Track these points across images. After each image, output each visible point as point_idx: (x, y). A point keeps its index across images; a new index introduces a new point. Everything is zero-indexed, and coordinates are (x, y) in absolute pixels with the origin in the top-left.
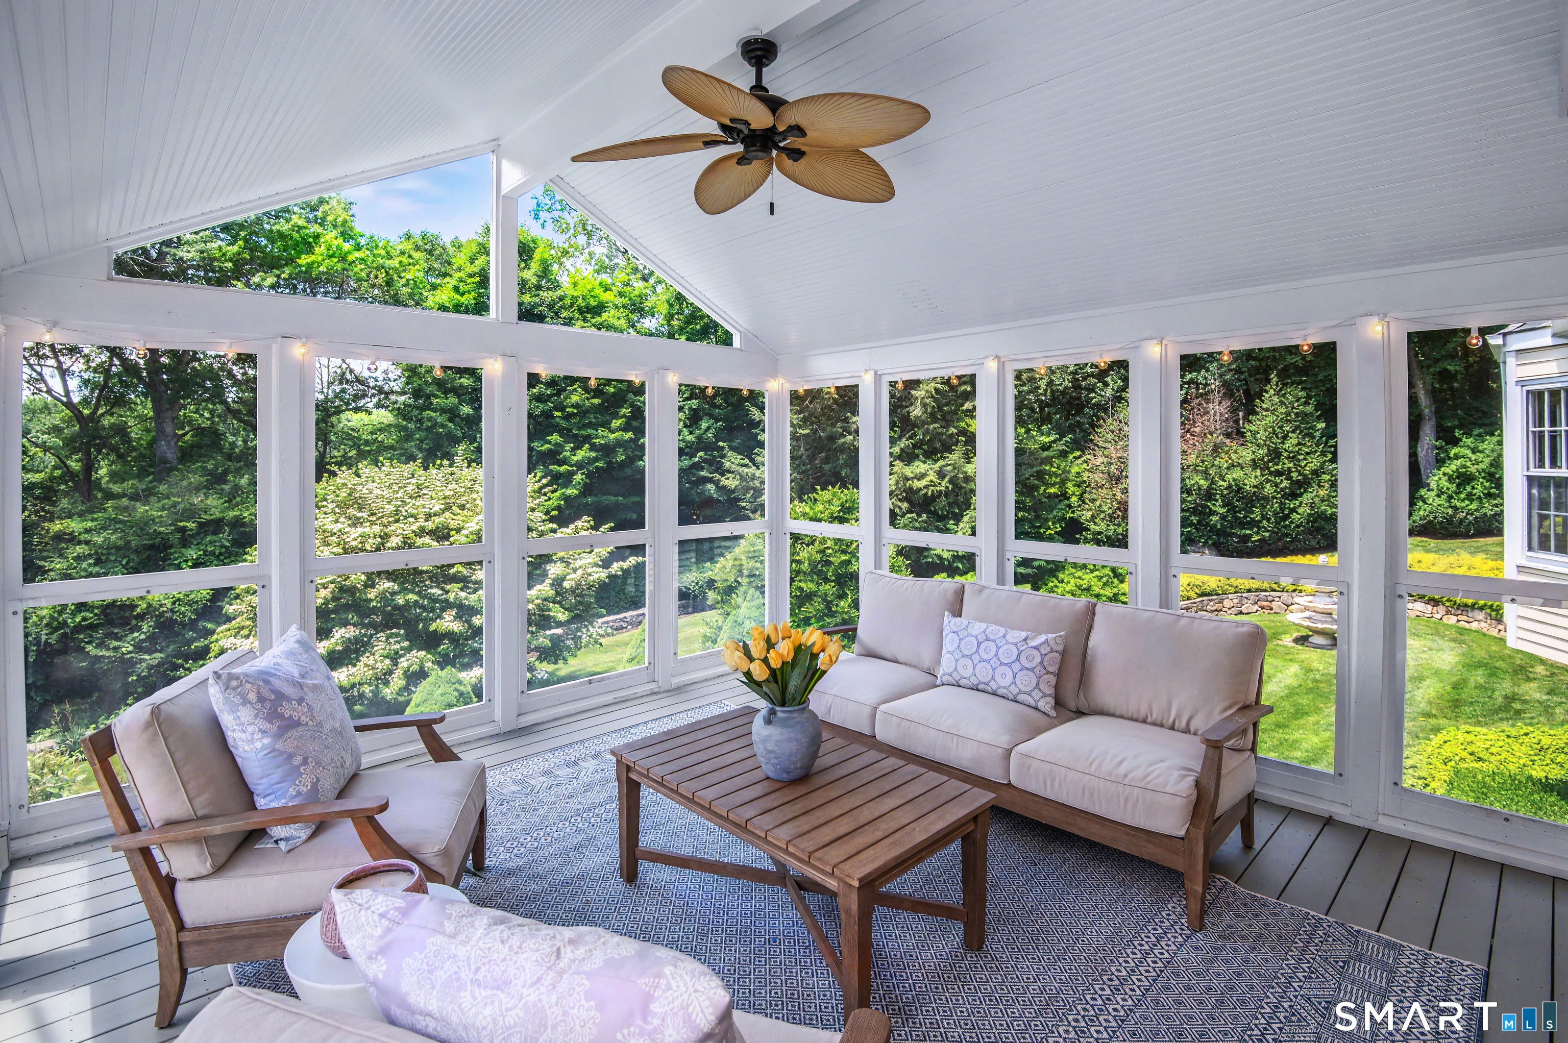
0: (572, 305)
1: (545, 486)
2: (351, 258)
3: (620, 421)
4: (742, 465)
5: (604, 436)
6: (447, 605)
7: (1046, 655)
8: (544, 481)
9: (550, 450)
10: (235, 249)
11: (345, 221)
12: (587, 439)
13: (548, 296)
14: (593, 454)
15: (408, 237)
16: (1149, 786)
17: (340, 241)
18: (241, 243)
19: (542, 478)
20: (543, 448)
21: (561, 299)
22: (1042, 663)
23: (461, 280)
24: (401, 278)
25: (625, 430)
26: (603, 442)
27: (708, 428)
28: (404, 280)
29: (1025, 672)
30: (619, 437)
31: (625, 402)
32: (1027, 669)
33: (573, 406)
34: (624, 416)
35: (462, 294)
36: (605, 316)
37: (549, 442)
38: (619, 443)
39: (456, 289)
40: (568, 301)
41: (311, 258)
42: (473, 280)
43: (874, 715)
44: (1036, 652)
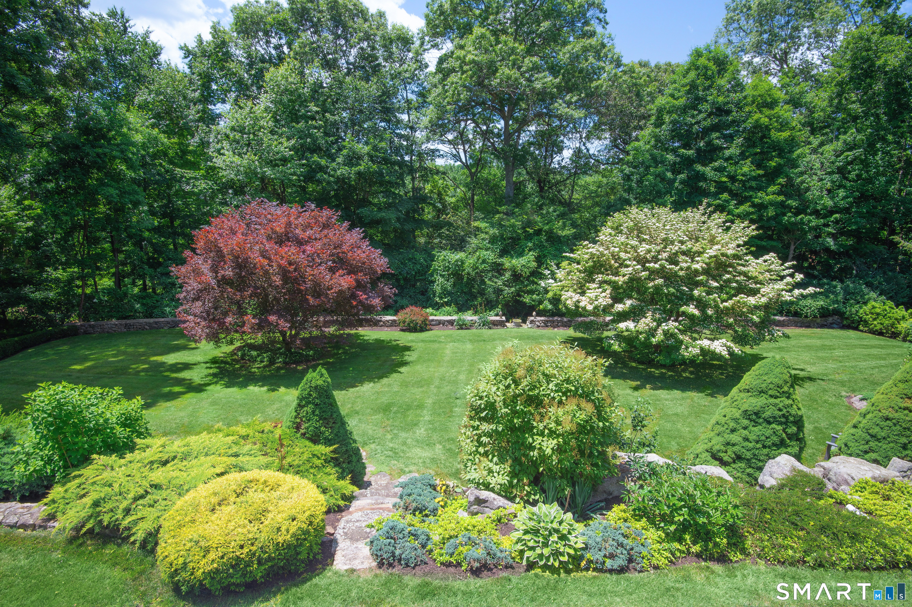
0: (753, 102)
3: (776, 187)
5: (761, 197)
6: (691, 299)
10: (558, 80)
12: (747, 199)
13: (735, 96)
14: (752, 210)
21: (745, 98)
23: (675, 89)
25: (779, 194)
26: (760, 201)
30: (773, 199)
31: (783, 174)
33: (743, 175)
34: (779, 184)
35: (677, 99)
36: (777, 109)
37: (719, 199)
38: (773, 203)
39: (672, 96)
40: (750, 99)
41: (598, 83)
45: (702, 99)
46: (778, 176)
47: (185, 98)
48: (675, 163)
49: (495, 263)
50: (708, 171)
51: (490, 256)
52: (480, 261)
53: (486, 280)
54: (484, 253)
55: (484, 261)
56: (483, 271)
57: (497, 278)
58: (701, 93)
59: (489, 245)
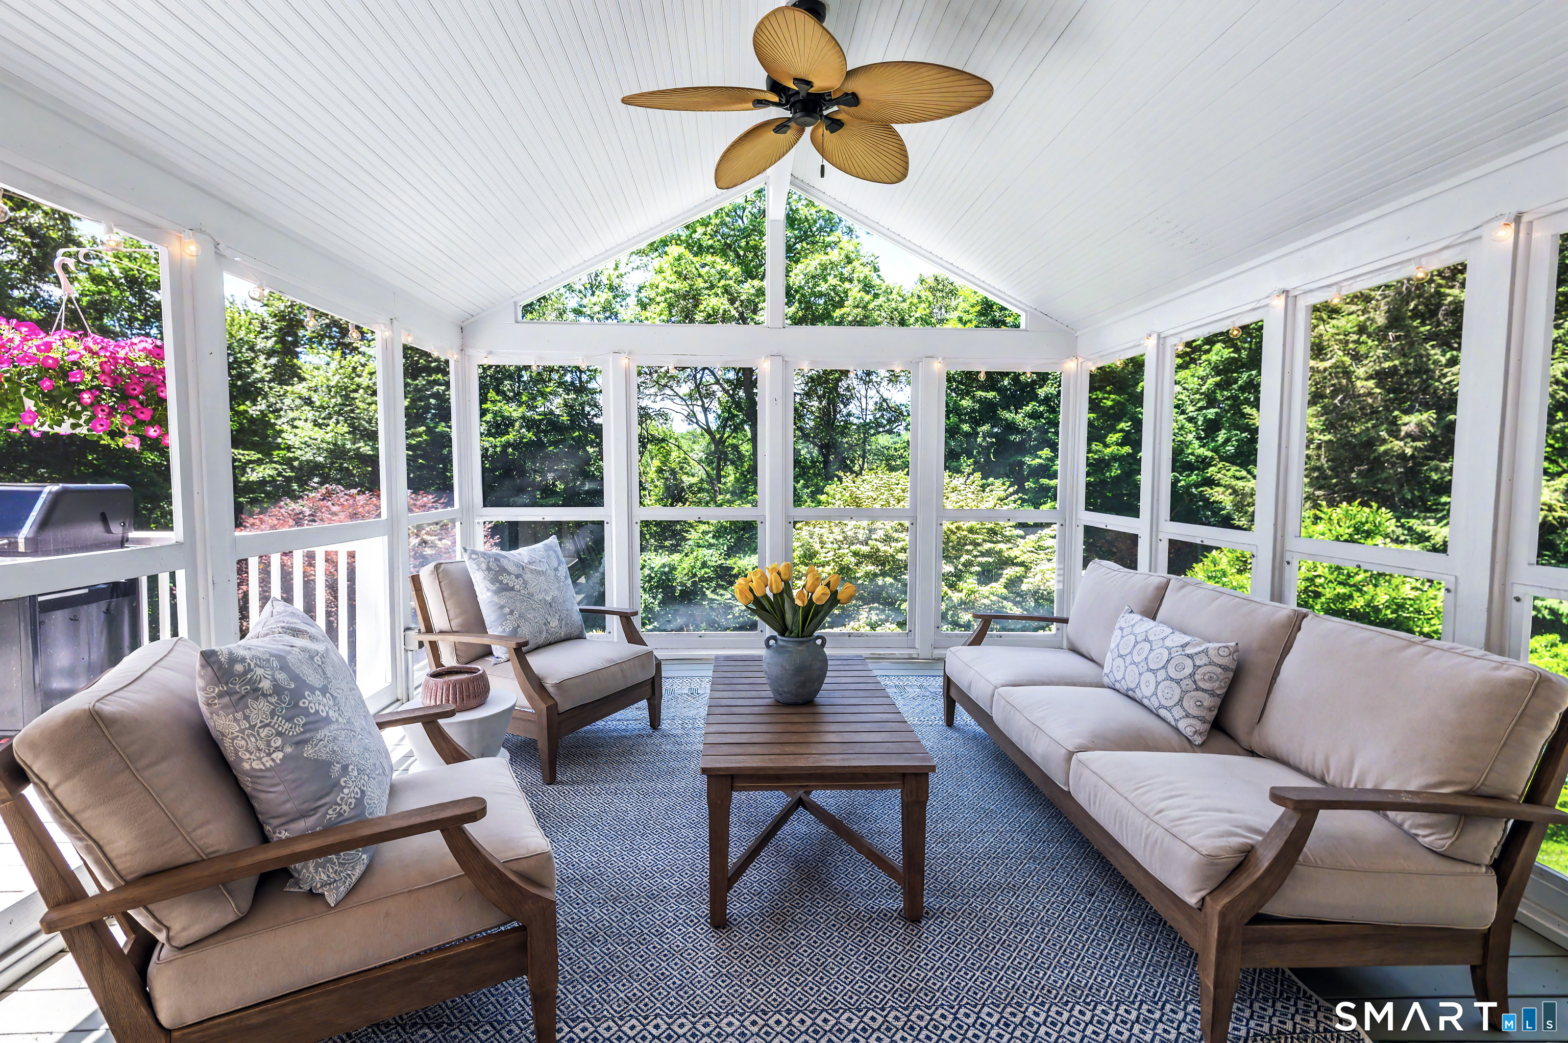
1: (1011, 494)
2: (871, 306)
3: (1118, 435)
4: (1238, 479)
7: (1199, 667)
8: (1011, 490)
9: (1041, 465)
11: (866, 277)
15: (922, 281)
16: (1174, 831)
17: (863, 294)
18: (797, 304)
19: (1009, 487)
20: (1034, 462)
22: (1192, 675)
24: (910, 317)
25: (1122, 444)
26: (1096, 457)
27: (1227, 441)
28: (913, 318)
29: (1168, 683)
30: (1116, 452)
31: (1125, 416)
32: (1172, 679)
34: (1122, 430)
37: (1040, 457)
38: (1114, 458)
39: (960, 320)
41: (844, 310)
42: (974, 309)
43: (993, 695)
44: (1189, 662)
45: (1000, 321)
46: (1120, 420)
47: (252, 349)
48: (973, 411)
49: (720, 566)
50: (1019, 418)
51: (714, 557)
52: (699, 564)
53: (708, 592)
54: (704, 553)
55: (704, 565)
56: (702, 579)
57: (725, 589)
58: (997, 314)
59: (712, 541)
